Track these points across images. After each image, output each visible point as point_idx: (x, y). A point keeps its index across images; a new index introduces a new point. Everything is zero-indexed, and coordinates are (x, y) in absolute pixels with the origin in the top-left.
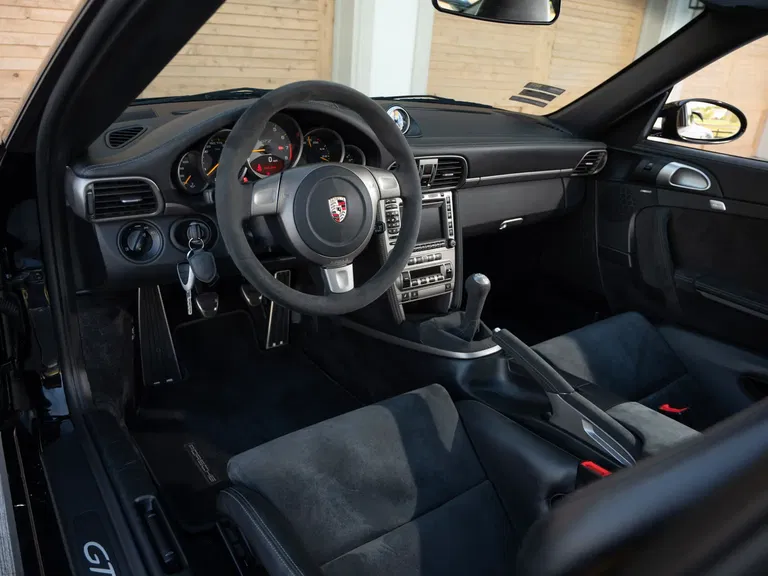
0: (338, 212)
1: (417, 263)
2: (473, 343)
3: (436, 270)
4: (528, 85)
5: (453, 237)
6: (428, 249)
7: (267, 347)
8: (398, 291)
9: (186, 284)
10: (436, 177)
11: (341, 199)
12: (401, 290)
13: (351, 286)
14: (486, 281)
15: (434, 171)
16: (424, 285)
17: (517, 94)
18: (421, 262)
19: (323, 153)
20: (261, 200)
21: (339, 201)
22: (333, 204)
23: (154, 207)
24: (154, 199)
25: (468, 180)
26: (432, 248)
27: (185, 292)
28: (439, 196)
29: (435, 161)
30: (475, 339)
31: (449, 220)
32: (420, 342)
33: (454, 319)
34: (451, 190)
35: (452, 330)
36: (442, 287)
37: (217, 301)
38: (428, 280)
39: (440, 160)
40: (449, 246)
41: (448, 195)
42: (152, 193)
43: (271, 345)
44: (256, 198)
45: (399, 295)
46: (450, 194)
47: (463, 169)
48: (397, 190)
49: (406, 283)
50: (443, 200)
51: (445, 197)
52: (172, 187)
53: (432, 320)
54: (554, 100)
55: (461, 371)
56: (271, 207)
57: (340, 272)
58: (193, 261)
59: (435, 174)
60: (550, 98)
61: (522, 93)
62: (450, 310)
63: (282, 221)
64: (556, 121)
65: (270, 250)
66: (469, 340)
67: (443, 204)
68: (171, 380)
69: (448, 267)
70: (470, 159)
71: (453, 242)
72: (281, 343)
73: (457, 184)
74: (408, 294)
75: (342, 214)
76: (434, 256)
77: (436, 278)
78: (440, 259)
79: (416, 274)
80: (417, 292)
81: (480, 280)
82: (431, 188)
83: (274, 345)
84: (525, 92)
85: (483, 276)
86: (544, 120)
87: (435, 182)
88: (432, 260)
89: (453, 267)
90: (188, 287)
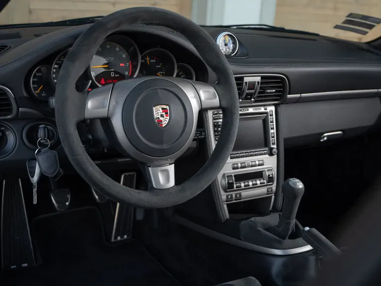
0: (161, 119)
1: (241, 168)
2: (287, 241)
3: (259, 175)
4: (350, 15)
5: (275, 146)
6: (251, 156)
7: (113, 240)
8: (222, 192)
9: (33, 177)
10: (260, 93)
11: (165, 107)
12: (225, 191)
13: (172, 183)
14: (300, 185)
15: (258, 87)
16: (247, 187)
17: (340, 23)
18: (245, 167)
19: (160, 70)
20: (93, 106)
21: (162, 109)
22: (158, 111)
23: (10, 111)
24: (10, 105)
25: (289, 96)
26: (255, 155)
27: (32, 184)
28: (262, 110)
29: (258, 79)
30: (290, 238)
31: (272, 131)
32: (240, 239)
33: (273, 219)
34: (274, 105)
35: (269, 229)
36: (264, 190)
37: (69, 196)
38: (251, 183)
39: (262, 78)
40: (271, 154)
41: (271, 109)
42: (8, 99)
43: (116, 238)
44: (90, 104)
45: (224, 196)
46: (273, 108)
47: (284, 87)
48: (216, 102)
49: (230, 186)
50: (266, 113)
51: (268, 110)
52: (25, 95)
53: (253, 219)
54: (374, 29)
55: (276, 267)
56: (103, 112)
57: (162, 171)
58: (40, 158)
59: (258, 90)
60: (371, 27)
61: (344, 23)
62: (271, 211)
63: (112, 125)
64: (376, 47)
65: (106, 151)
66: (284, 239)
67: (267, 117)
68: (26, 265)
69: (270, 173)
70: (290, 77)
71: (275, 150)
72: (125, 237)
73: (280, 99)
74: (232, 195)
75: (165, 121)
76: (257, 163)
77: (258, 182)
78: (262, 165)
79: (240, 178)
80: (240, 194)
81: (295, 184)
82: (256, 101)
83: (119, 238)
84: (347, 22)
85: (297, 180)
86: (365, 47)
87: (258, 97)
88: (255, 166)
89: (275, 172)
90: (35, 179)
